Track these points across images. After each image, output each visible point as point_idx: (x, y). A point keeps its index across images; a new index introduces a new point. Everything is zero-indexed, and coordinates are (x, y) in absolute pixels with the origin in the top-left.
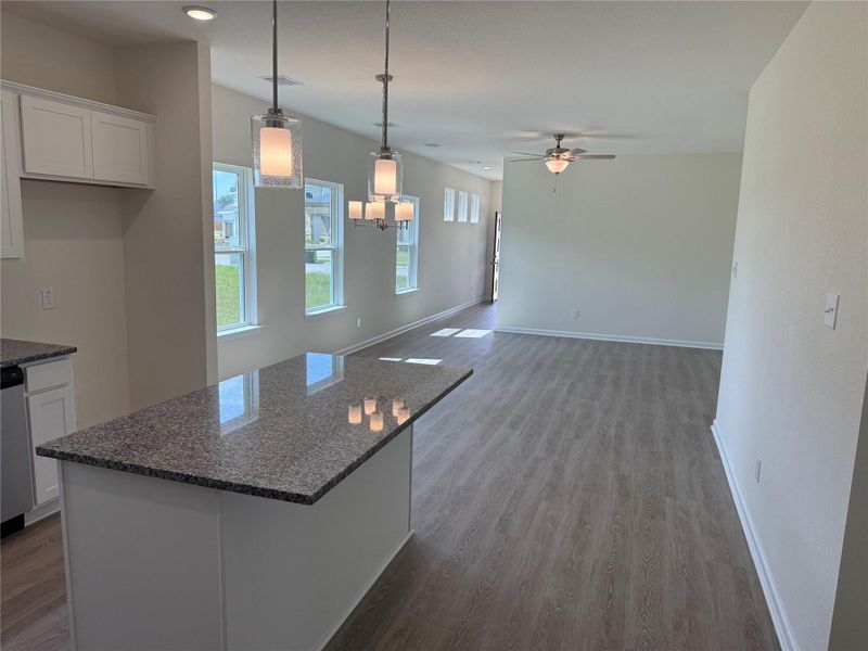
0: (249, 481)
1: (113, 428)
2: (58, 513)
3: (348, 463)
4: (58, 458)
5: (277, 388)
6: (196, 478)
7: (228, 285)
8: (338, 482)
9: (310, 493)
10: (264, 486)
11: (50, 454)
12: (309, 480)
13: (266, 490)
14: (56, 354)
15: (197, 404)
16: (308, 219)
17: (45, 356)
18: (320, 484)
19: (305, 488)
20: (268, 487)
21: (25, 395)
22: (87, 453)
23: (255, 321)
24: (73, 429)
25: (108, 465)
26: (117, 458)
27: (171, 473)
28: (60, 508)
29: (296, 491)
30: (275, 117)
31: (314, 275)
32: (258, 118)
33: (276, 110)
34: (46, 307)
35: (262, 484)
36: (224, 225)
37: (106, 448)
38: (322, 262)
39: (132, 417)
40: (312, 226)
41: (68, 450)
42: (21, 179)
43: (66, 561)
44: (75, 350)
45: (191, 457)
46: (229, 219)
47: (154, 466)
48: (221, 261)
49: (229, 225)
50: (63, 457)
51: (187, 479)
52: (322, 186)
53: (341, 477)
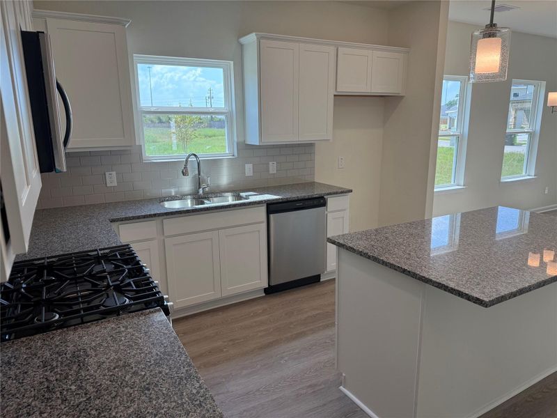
0: (444, 281)
1: (366, 235)
2: (334, 279)
3: (520, 287)
4: (337, 245)
5: (470, 227)
6: (409, 272)
7: (447, 160)
8: (510, 298)
9: (486, 300)
10: (453, 287)
11: (334, 243)
12: (486, 291)
13: (454, 290)
14: (342, 192)
15: (416, 228)
16: (512, 112)
17: (337, 193)
18: (495, 296)
19: (483, 295)
20: (456, 288)
21: (326, 212)
22: (351, 245)
23: (462, 183)
24: (346, 232)
25: (361, 254)
26: (365, 251)
27: (395, 266)
28: (335, 276)
29: (476, 295)
30: (490, 31)
31: (512, 154)
32: (477, 33)
33: (492, 25)
34: (340, 167)
35: (452, 285)
36: (448, 120)
37: (360, 245)
38: (520, 145)
39: (376, 230)
40: (515, 118)
41: (341, 242)
42: (335, 95)
43: (337, 304)
44: (352, 191)
45: (408, 259)
46: (453, 115)
47: (385, 260)
48: (443, 143)
49: (452, 120)
50: (339, 245)
51: (404, 271)
52: (527, 84)
53: (513, 295)
